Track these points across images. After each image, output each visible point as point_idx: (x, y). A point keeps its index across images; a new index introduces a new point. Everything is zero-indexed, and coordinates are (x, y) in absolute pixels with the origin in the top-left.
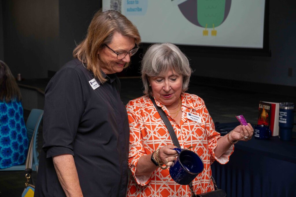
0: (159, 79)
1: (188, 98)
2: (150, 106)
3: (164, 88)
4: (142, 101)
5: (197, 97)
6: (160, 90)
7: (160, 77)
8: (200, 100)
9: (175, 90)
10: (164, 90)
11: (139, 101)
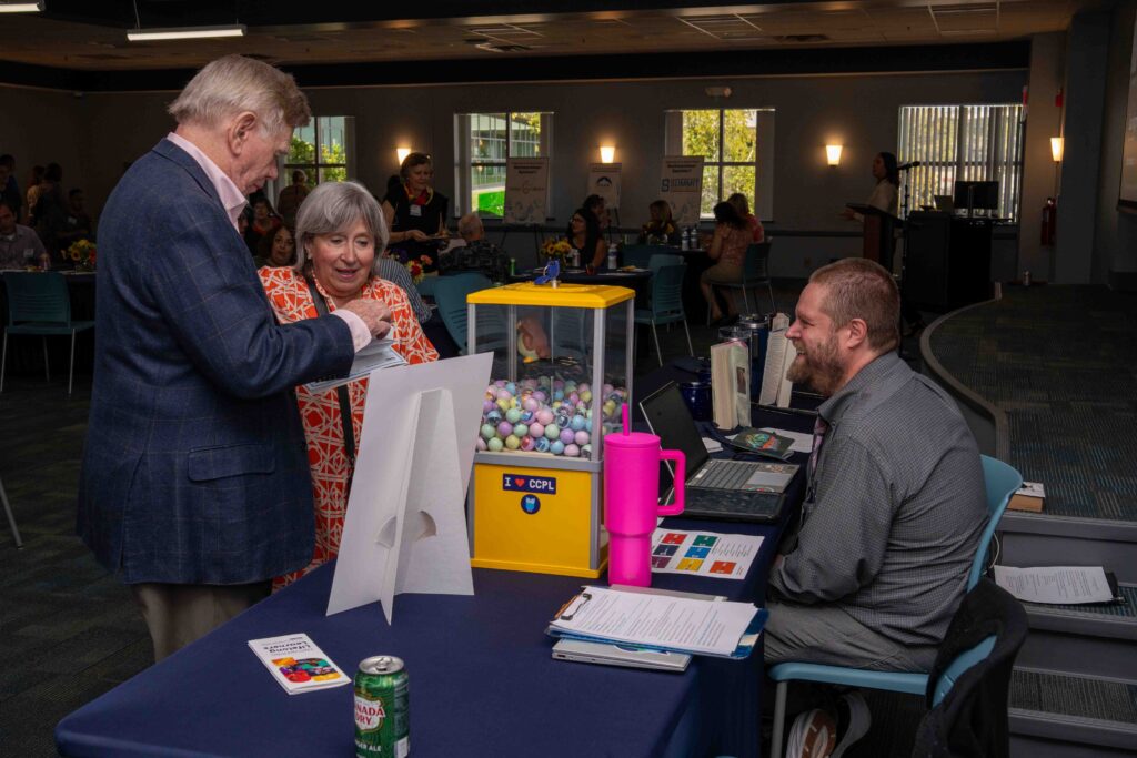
0: (336, 238)
1: (376, 287)
2: (302, 292)
3: (343, 258)
4: (286, 276)
5: (394, 286)
6: (335, 261)
7: (338, 234)
8: (397, 292)
9: (362, 265)
10: (343, 261)
11: (280, 274)
